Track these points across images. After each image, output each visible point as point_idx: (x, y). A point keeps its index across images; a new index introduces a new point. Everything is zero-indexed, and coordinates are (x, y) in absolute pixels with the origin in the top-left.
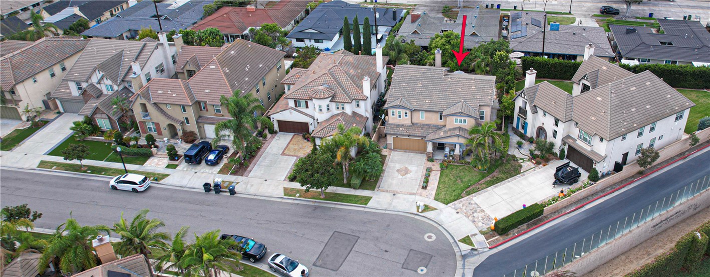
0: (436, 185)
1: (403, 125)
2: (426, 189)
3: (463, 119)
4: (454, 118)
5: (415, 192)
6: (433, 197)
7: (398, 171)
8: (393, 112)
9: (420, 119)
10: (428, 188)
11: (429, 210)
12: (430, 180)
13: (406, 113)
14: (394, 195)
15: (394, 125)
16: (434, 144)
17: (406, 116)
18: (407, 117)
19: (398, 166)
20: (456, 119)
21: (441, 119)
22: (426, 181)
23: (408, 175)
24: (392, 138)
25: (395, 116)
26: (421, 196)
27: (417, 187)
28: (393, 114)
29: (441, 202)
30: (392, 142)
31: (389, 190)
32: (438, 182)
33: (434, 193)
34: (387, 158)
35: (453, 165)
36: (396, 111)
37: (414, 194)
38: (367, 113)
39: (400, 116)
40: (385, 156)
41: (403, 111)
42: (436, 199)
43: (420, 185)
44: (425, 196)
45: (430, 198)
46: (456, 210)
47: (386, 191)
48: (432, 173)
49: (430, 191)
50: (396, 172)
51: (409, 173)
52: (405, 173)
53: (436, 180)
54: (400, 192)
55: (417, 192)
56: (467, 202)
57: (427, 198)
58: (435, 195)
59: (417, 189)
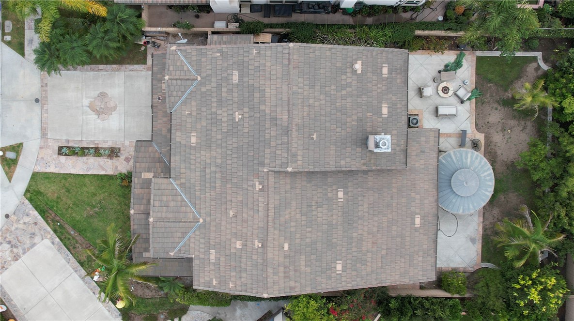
0: (73, 172)
5: (49, 136)
6: (39, 169)
7: (103, 95)
10: (63, 158)
11: (7, 168)
12: (85, 158)
19: (115, 92)
22: (83, 151)
23: (93, 116)
26: (41, 148)
27: (64, 138)
29: (30, 186)
31: (48, 88)
32: (81, 173)
33: (52, 169)
37: (43, 134)
42: (35, 176)
43: (68, 143)
44: (40, 156)
45: (36, 165)
46: (14, 214)
47: (44, 85)
48: (106, 160)
49: (54, 162)
50: (99, 92)
51: (99, 116)
52: (98, 109)
53: (86, 169)
54: (45, 108)
55: (49, 140)
56: (35, 230)
57: (37, 160)
58: (46, 173)
59: (58, 138)
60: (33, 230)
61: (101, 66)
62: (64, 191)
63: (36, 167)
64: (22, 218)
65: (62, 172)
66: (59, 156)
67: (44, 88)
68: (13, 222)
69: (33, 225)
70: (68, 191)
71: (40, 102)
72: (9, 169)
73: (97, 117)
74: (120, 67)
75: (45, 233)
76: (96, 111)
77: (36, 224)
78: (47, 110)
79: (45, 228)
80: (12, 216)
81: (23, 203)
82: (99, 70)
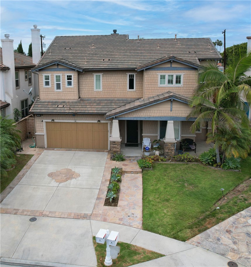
1: (64, 102)
2: (116, 205)
3: (175, 74)
4: (158, 74)
5: (89, 212)
7: (51, 175)
8: (47, 78)
9: (95, 90)
10: (120, 203)
12: (122, 188)
13: (69, 78)
14: (33, 220)
15: (49, 102)
16: (121, 123)
17: (70, 84)
18: (72, 86)
19: (51, 168)
20: (163, 77)
21: (131, 86)
23: (73, 182)
24: (44, 124)
25: (50, 86)
26: (105, 220)
27: (94, 201)
28: (47, 83)
30: (44, 133)
31: (21, 209)
32: (141, 191)
34: (33, 159)
35: (165, 164)
36: (53, 75)
37: (85, 217)
38: (6, 96)
39: (58, 86)
40: (30, 157)
41: (63, 75)
43: (101, 198)
44: (118, 221)
45: (131, 226)
46: (223, 255)
47: (15, 211)
48: (125, 177)
49: (126, 210)
50: (47, 177)
51: (74, 178)
52: (65, 178)
53: (135, 188)
54: (47, 213)
55: (94, 213)
56: (241, 233)
57: (123, 224)
58: (143, 216)
59: (93, 206)
60: (242, 234)
61: (20, 173)
62: (167, 203)
63: (134, 226)
64: (226, 245)
65: (141, 204)
66: (118, 205)
67: (20, 211)
68: (240, 258)
69: (232, 234)
70: (167, 200)
71: (36, 217)
72: (139, 254)
73: (75, 179)
74: (28, 165)
75: (240, 223)
76: (67, 179)
77: (229, 232)
78: (50, 212)
79: (231, 223)
80: (229, 257)
81: (199, 243)
82: (23, 175)
